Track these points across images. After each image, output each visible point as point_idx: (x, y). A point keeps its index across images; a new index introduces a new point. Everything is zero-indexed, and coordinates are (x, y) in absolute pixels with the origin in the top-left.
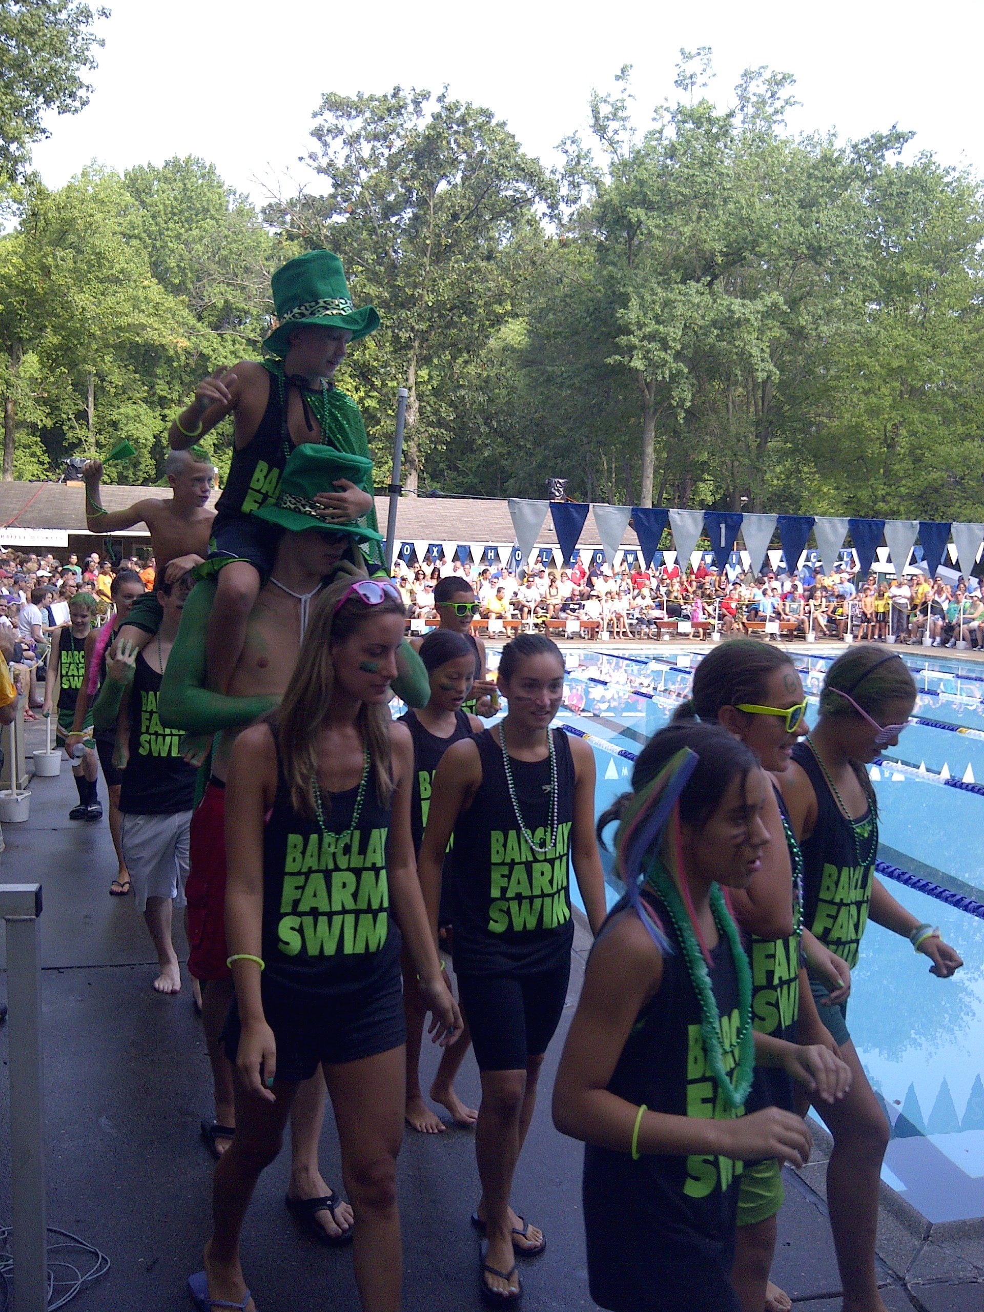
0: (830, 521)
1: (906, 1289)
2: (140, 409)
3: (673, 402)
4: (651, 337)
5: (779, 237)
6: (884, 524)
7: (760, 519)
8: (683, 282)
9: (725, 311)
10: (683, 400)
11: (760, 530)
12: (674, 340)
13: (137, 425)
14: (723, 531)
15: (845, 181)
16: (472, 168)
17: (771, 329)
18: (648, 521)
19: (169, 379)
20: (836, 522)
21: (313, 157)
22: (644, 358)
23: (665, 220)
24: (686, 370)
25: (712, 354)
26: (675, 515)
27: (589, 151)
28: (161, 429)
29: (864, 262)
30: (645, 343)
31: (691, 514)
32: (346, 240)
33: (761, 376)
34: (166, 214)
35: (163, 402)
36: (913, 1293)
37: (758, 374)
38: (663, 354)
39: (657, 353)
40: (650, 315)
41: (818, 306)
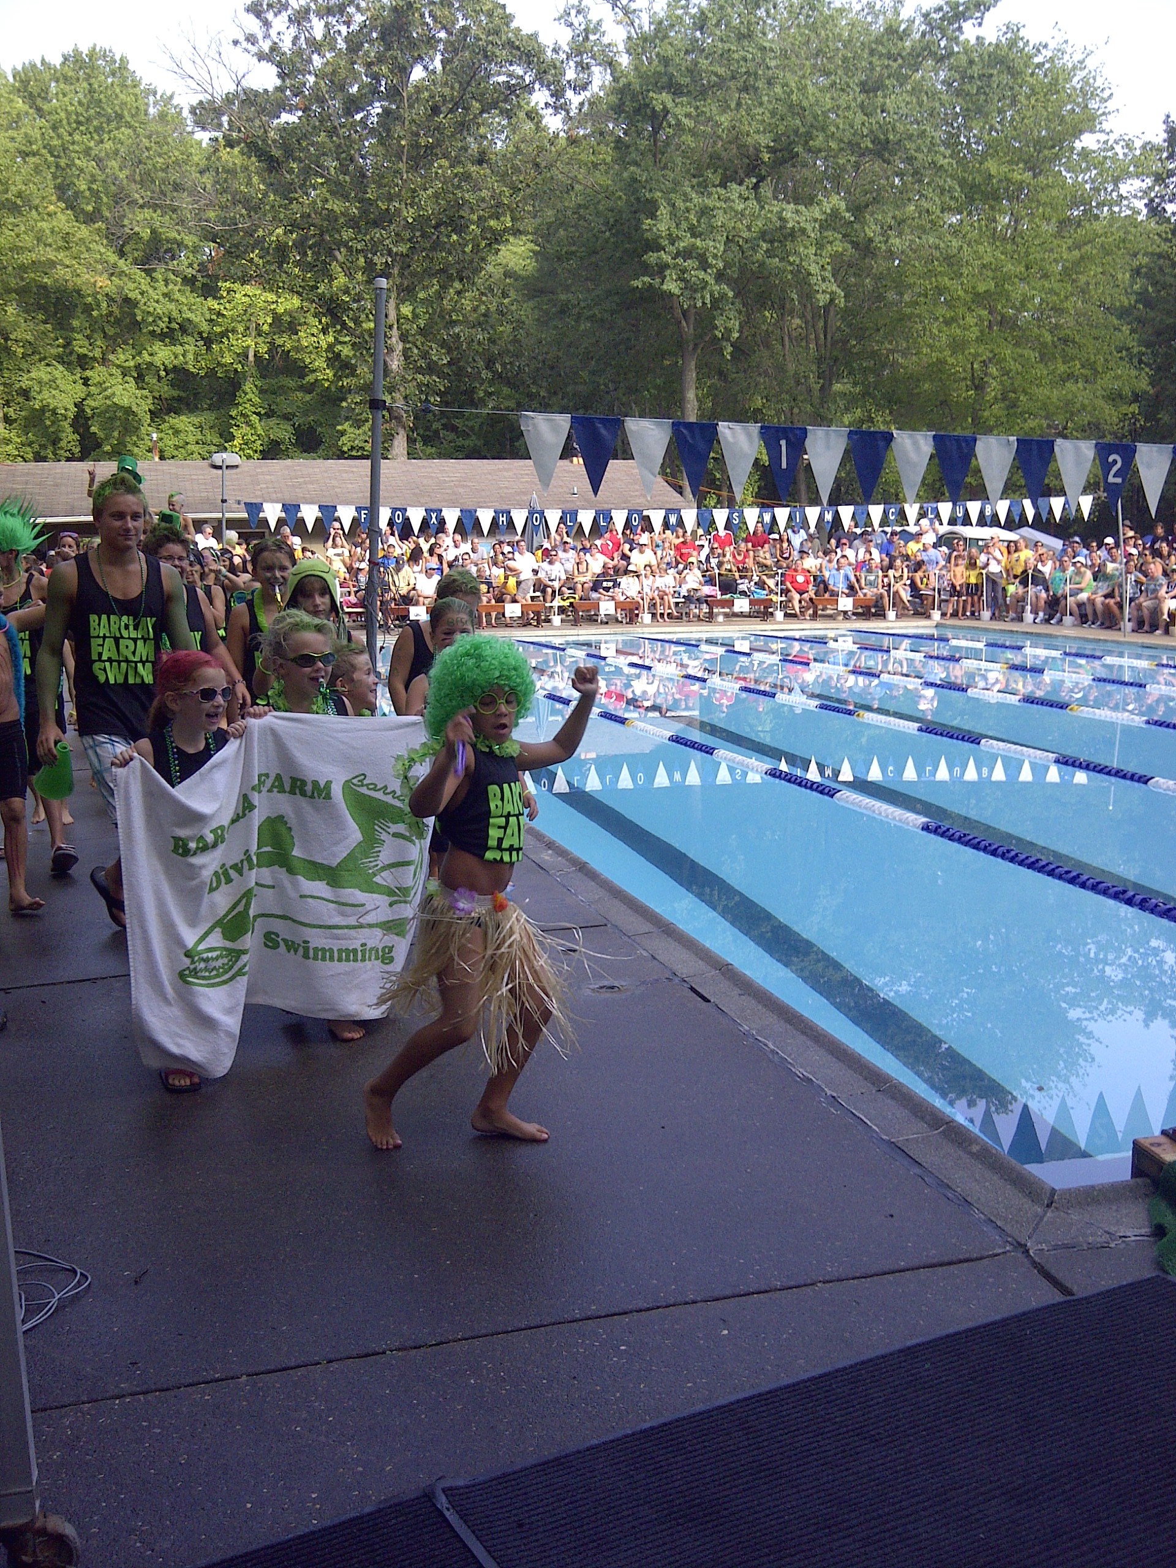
0: (911, 436)
1: (1029, 1256)
2: (55, 372)
3: (717, 333)
4: (687, 254)
5: (838, 128)
6: (975, 440)
7: (827, 434)
8: (723, 185)
9: (774, 219)
10: (729, 331)
11: (828, 447)
12: (715, 256)
13: (54, 392)
14: (784, 449)
15: (915, 59)
16: (453, 49)
17: (831, 243)
18: (693, 437)
19: (88, 332)
20: (919, 437)
21: (251, 39)
22: (680, 279)
23: (697, 108)
24: (731, 294)
25: (761, 274)
26: (723, 428)
27: (599, 23)
28: (83, 396)
30: (680, 261)
31: (744, 428)
32: (299, 144)
33: (822, 299)
34: (69, 124)
35: (84, 362)
36: (1037, 1259)
37: (818, 296)
38: (702, 275)
39: (695, 273)
40: (684, 226)
41: (888, 214)
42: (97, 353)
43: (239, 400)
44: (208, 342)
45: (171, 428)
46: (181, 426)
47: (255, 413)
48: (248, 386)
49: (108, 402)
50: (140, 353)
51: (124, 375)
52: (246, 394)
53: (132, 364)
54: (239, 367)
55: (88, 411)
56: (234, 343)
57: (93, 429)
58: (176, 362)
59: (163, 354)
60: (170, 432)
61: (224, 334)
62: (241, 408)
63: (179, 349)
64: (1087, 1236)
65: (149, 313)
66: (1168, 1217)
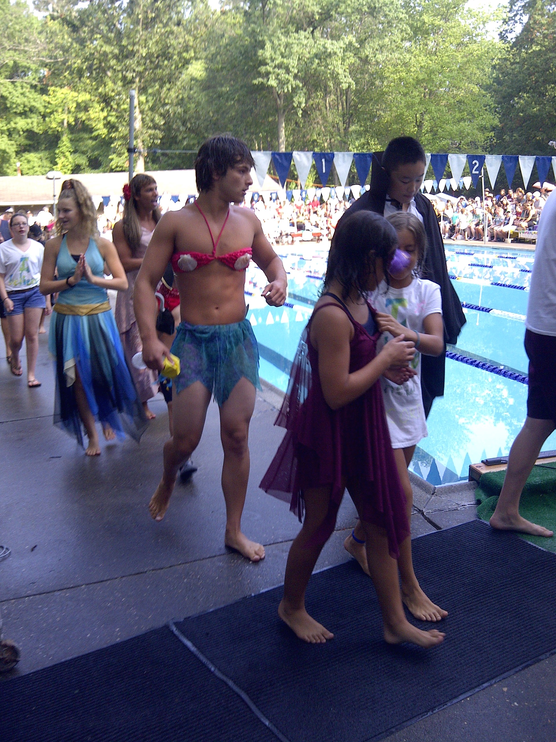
1: (423, 515)
3: (294, 104)
4: (279, 66)
7: (343, 156)
8: (296, 32)
9: (321, 48)
10: (300, 103)
11: (344, 161)
12: (293, 67)
14: (324, 163)
17: (348, 58)
18: (281, 160)
22: (276, 79)
24: (301, 85)
25: (316, 75)
26: (295, 154)
29: (401, 16)
30: (276, 70)
31: (305, 154)
32: (88, 18)
33: (345, 86)
36: (427, 516)
37: (343, 85)
38: (287, 76)
39: (283, 76)
40: (278, 53)
41: (376, 43)
43: (59, 145)
44: (44, 117)
45: (26, 159)
46: (31, 158)
47: (68, 151)
48: (64, 138)
50: (9, 123)
52: (63, 142)
53: (5, 128)
54: (60, 129)
56: (57, 117)
58: (28, 127)
59: (21, 123)
60: (26, 161)
61: (52, 113)
62: (61, 149)
63: (29, 121)
64: (448, 506)
65: (13, 103)
66: (483, 497)
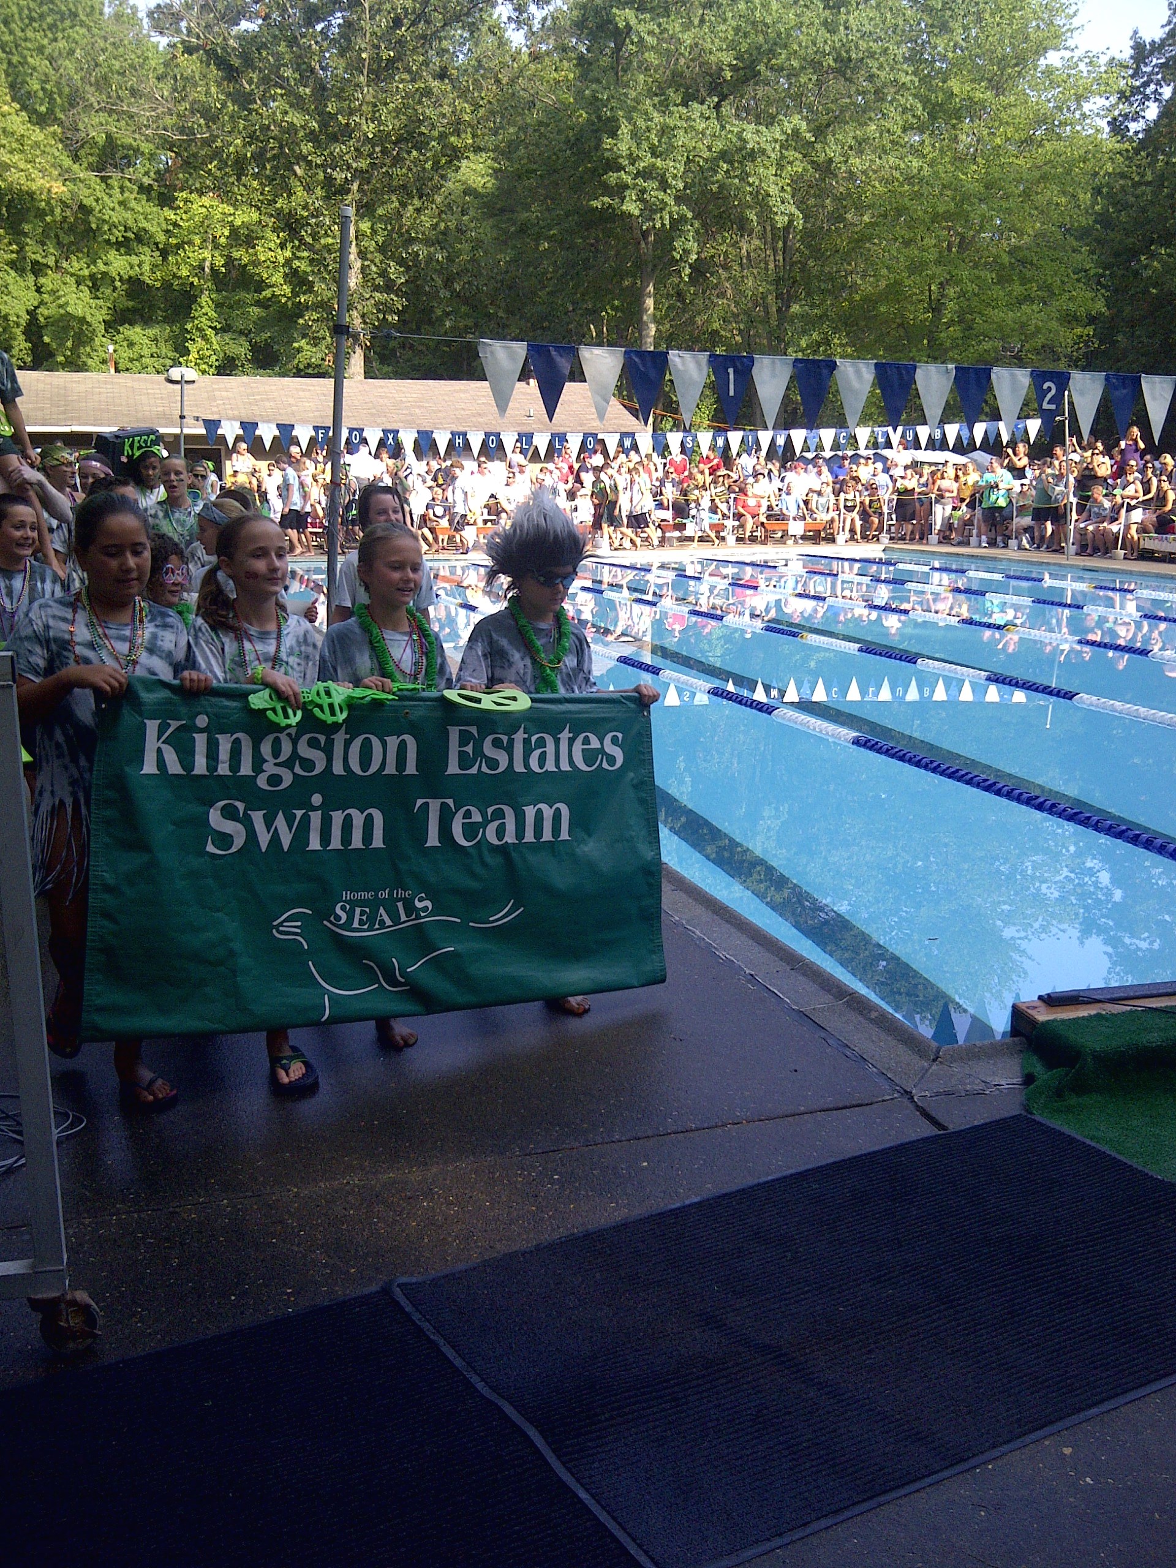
0: (854, 365)
1: (913, 1101)
2: (7, 277)
3: (674, 253)
4: (646, 174)
5: (800, 45)
6: (915, 368)
7: (773, 362)
8: (685, 104)
9: (734, 140)
10: (687, 252)
11: (773, 375)
12: (675, 177)
13: (5, 298)
14: (732, 377)
17: (791, 163)
18: (644, 366)
19: (41, 237)
20: (861, 365)
22: (639, 199)
23: (659, 25)
24: (690, 215)
25: (722, 195)
26: (673, 355)
28: (36, 303)
29: (904, 79)
30: (640, 181)
31: (694, 357)
32: (259, 53)
33: (781, 221)
35: (38, 269)
36: (919, 1104)
37: (777, 218)
38: (661, 195)
39: (655, 194)
40: (645, 145)
41: (848, 134)
42: (51, 261)
43: (194, 313)
44: (164, 253)
45: (126, 339)
46: (135, 338)
47: (210, 327)
48: (204, 299)
49: (62, 311)
50: (94, 263)
51: (78, 283)
52: (202, 307)
53: (86, 272)
54: (196, 281)
55: (42, 319)
56: (191, 255)
57: (46, 339)
58: (132, 273)
59: (118, 264)
60: (125, 344)
61: (179, 246)
62: (196, 322)
63: (134, 260)
64: (965, 1084)
65: (104, 221)
66: (1038, 1069)
